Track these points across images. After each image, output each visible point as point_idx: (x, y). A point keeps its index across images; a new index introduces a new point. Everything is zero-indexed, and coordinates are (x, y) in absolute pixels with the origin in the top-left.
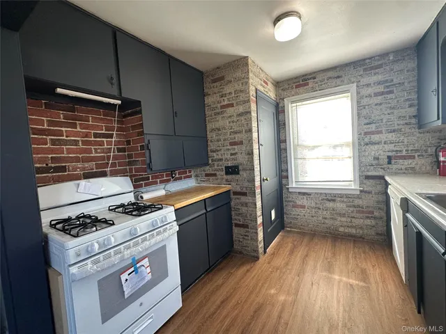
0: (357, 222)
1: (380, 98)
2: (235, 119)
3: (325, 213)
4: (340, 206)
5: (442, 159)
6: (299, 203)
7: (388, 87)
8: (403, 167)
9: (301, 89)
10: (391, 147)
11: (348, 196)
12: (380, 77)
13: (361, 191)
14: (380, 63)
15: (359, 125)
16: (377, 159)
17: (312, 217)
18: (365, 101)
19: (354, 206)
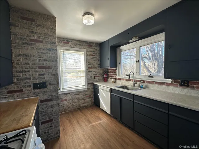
0: (86, 101)
1: (92, 56)
2: (44, 52)
3: (75, 100)
4: (81, 96)
5: (105, 77)
6: (64, 98)
7: (94, 53)
8: (97, 79)
9: (65, 45)
10: (94, 73)
11: (84, 91)
12: (92, 50)
13: (87, 89)
14: (91, 45)
15: (87, 64)
16: (91, 77)
17: (70, 103)
18: (88, 57)
19: (85, 95)
